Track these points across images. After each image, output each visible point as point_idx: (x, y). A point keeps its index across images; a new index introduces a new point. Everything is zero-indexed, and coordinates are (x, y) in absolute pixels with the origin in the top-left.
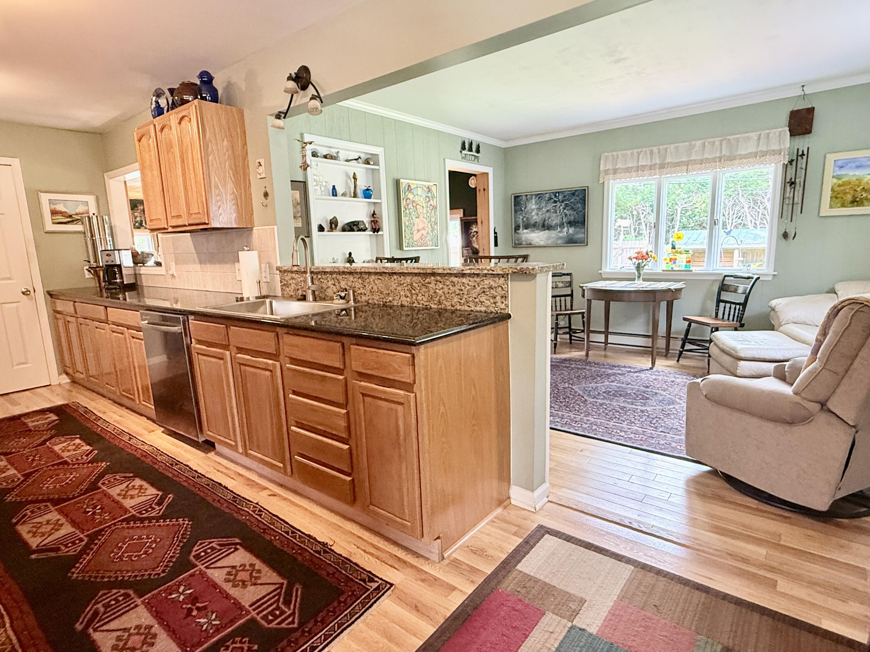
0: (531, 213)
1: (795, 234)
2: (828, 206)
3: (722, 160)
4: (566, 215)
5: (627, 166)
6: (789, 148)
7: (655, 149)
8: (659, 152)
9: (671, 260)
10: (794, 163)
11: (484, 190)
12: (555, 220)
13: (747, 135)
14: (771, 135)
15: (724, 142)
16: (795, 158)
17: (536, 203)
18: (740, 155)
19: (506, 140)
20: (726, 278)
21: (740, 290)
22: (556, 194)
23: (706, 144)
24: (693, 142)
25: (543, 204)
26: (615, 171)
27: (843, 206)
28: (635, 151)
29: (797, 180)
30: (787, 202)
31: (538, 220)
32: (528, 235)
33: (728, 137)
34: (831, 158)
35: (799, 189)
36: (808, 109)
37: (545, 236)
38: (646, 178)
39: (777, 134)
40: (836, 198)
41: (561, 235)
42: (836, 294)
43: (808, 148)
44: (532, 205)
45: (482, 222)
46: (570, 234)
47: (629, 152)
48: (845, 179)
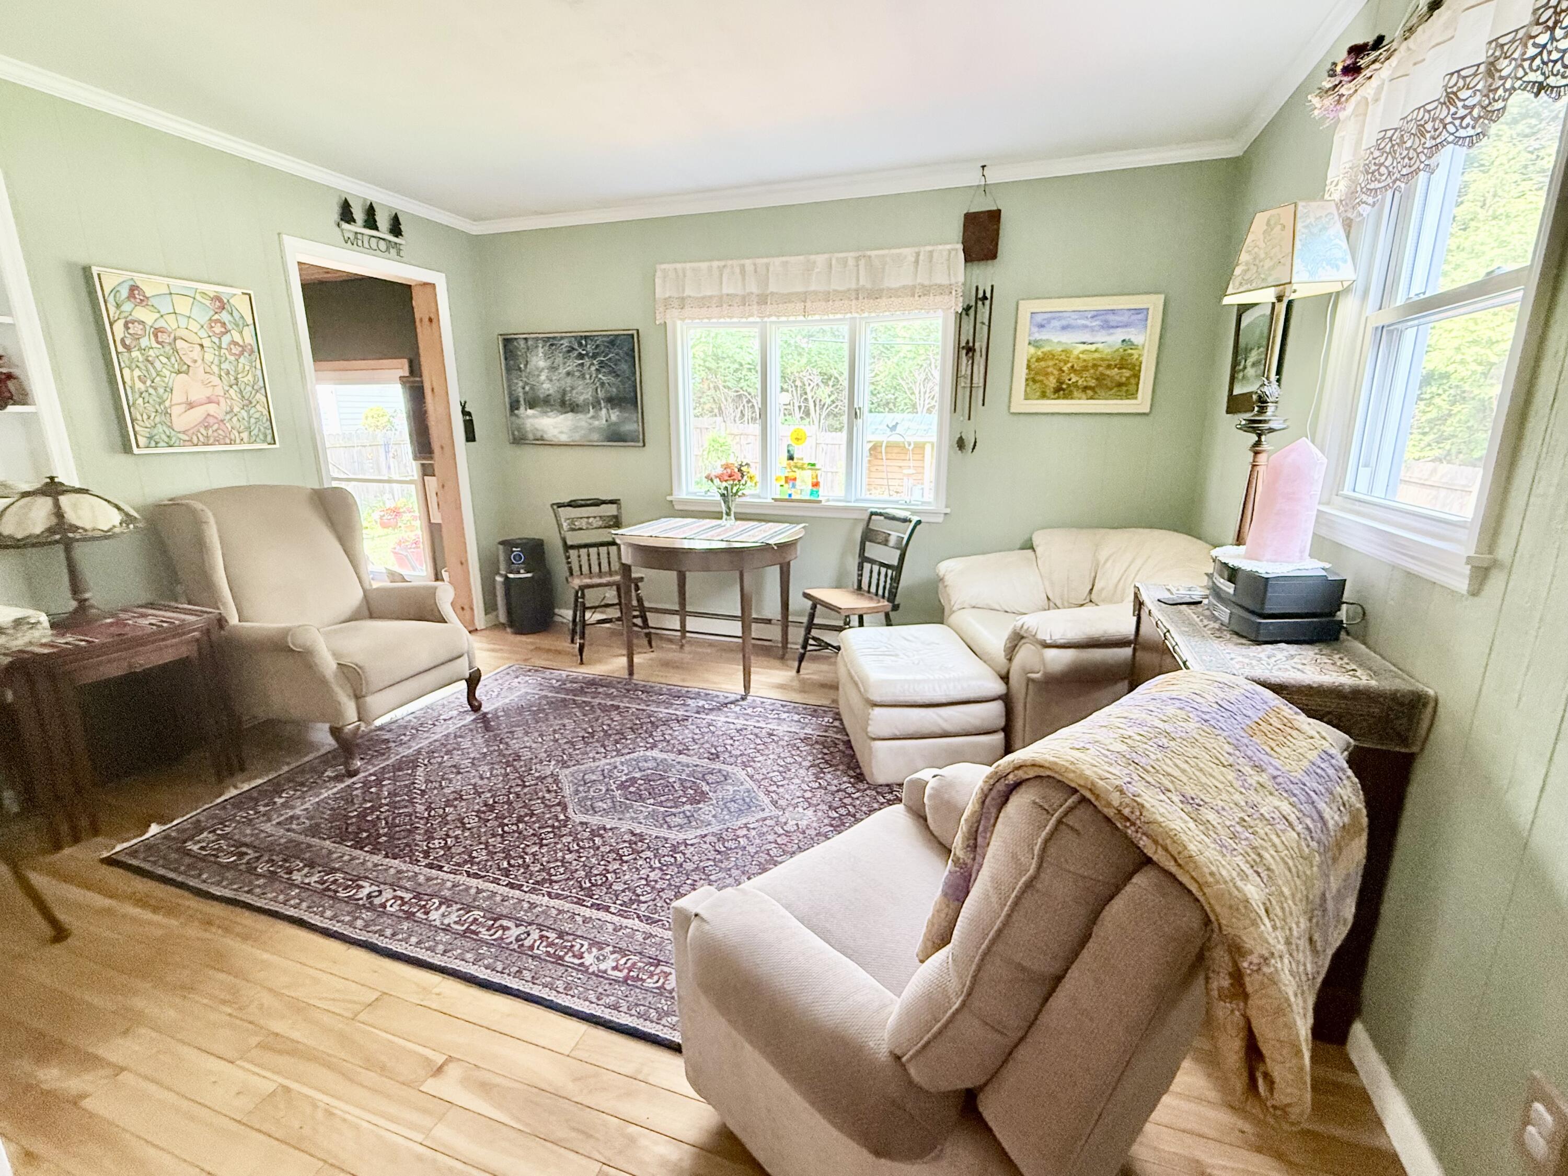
0: (539, 376)
1: (975, 442)
2: (1023, 397)
3: (861, 297)
4: (603, 384)
5: (701, 295)
6: (964, 284)
7: (748, 262)
8: (756, 272)
9: (787, 479)
10: (972, 312)
11: (431, 320)
12: (583, 393)
13: (898, 251)
14: (935, 255)
15: (862, 262)
16: (973, 303)
17: (547, 357)
18: (889, 289)
19: (476, 218)
20: (873, 517)
21: (892, 541)
22: (583, 339)
23: (834, 262)
24: (812, 257)
25: (559, 359)
26: (683, 302)
27: (1044, 396)
28: (715, 264)
29: (977, 345)
30: (963, 384)
31: (551, 392)
32: (536, 421)
33: (868, 253)
34: (1026, 308)
35: (980, 361)
36: (990, 213)
37: (569, 423)
38: (735, 320)
39: (945, 253)
40: (1034, 381)
41: (596, 423)
42: (1034, 551)
43: (992, 286)
44: (539, 360)
45: (433, 390)
46: (615, 424)
47: (704, 265)
48: (1046, 349)
